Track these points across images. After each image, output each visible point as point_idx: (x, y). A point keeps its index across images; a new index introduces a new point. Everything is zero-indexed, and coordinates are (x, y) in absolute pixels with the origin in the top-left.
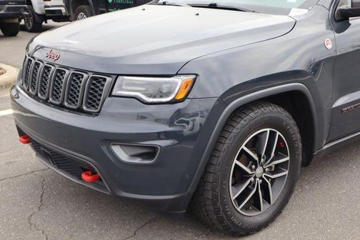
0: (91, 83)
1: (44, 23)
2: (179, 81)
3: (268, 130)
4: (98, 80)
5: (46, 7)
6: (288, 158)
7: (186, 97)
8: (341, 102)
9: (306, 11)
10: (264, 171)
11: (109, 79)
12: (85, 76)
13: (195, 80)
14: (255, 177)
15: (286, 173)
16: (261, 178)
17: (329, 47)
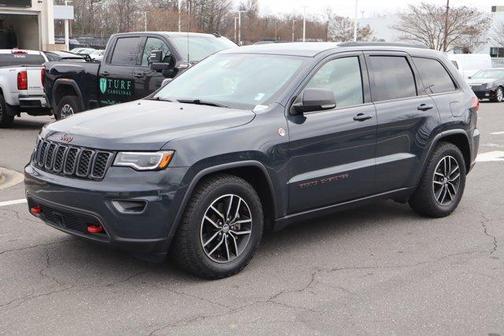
0: (98, 157)
1: (16, 117)
2: (162, 154)
3: (232, 195)
4: (103, 155)
5: (21, 96)
6: (250, 220)
7: (166, 166)
8: (294, 180)
9: (267, 107)
10: (230, 228)
11: (111, 154)
12: (93, 152)
13: (173, 155)
14: (222, 232)
15: (250, 232)
16: (227, 233)
17: (283, 134)
